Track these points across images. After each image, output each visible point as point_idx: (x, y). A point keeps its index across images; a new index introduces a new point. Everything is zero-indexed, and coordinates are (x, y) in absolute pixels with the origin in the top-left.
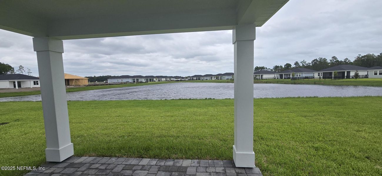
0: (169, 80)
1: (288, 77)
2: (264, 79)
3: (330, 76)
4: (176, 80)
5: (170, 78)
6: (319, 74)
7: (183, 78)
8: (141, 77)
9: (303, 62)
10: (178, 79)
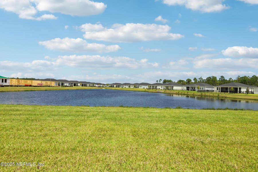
0: (92, 85)
1: (193, 89)
2: (175, 90)
3: (227, 91)
4: (99, 86)
5: (93, 84)
6: (217, 88)
7: (105, 85)
8: (66, 81)
9: (201, 78)
10: (100, 86)
